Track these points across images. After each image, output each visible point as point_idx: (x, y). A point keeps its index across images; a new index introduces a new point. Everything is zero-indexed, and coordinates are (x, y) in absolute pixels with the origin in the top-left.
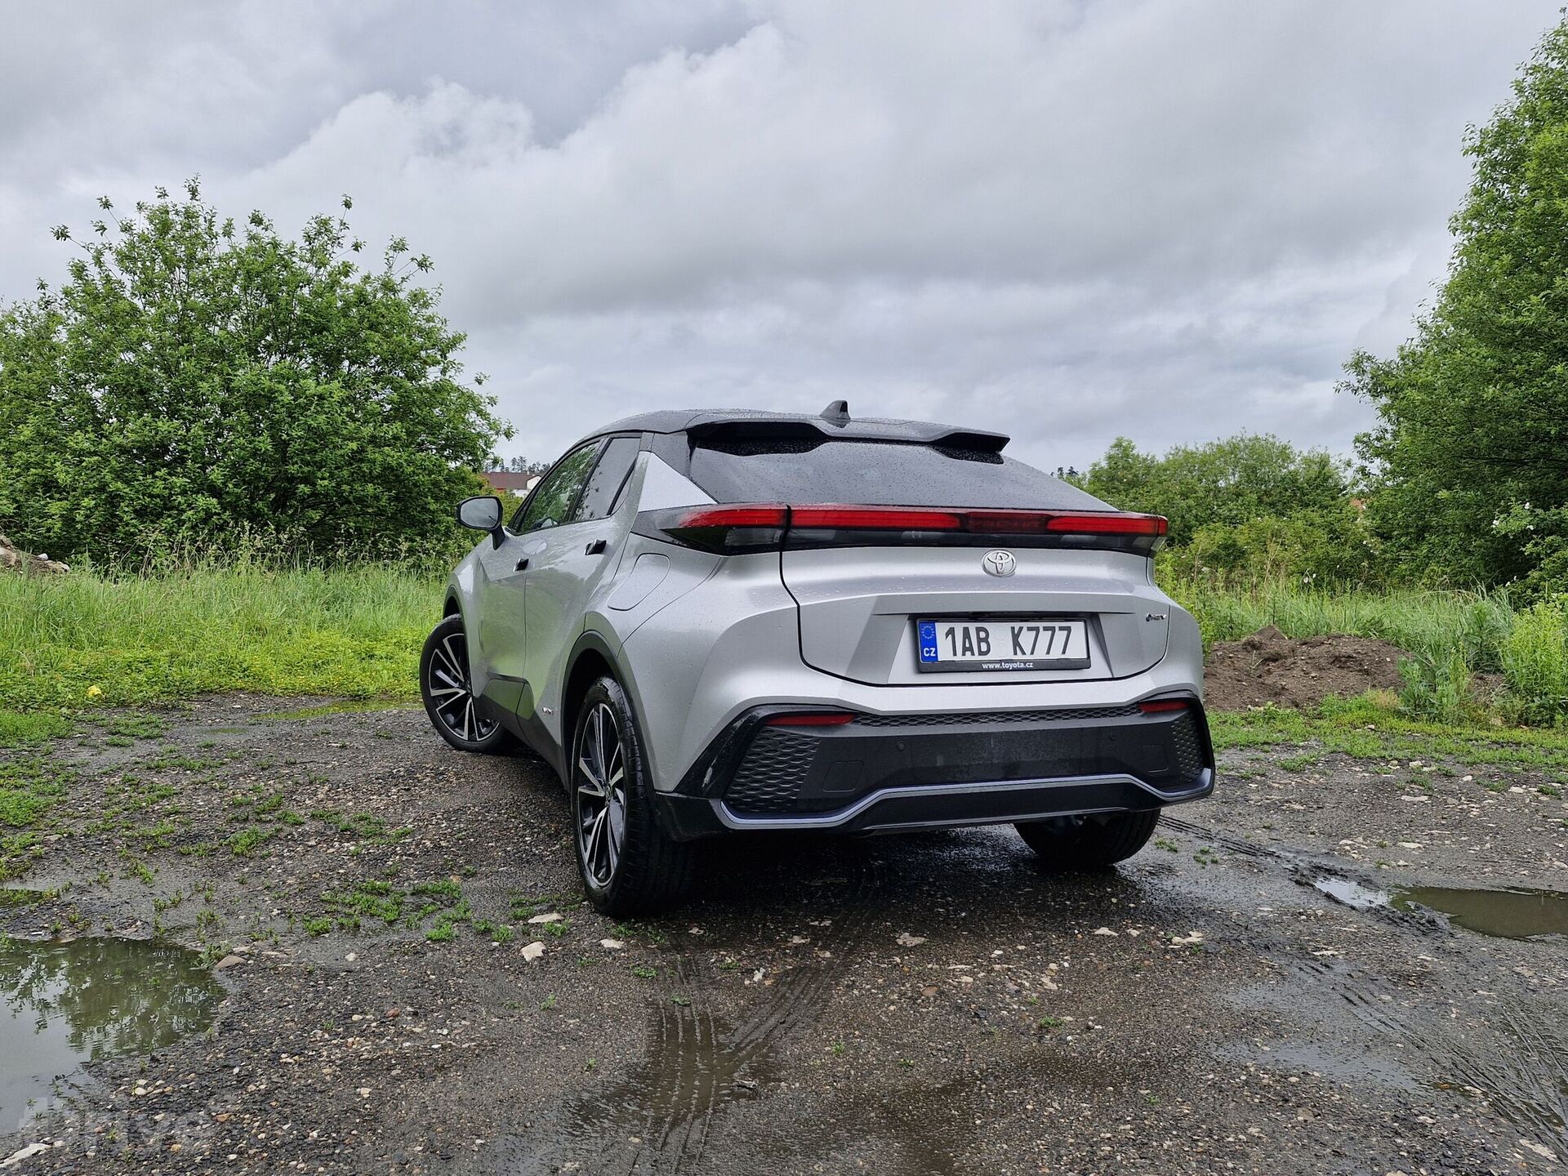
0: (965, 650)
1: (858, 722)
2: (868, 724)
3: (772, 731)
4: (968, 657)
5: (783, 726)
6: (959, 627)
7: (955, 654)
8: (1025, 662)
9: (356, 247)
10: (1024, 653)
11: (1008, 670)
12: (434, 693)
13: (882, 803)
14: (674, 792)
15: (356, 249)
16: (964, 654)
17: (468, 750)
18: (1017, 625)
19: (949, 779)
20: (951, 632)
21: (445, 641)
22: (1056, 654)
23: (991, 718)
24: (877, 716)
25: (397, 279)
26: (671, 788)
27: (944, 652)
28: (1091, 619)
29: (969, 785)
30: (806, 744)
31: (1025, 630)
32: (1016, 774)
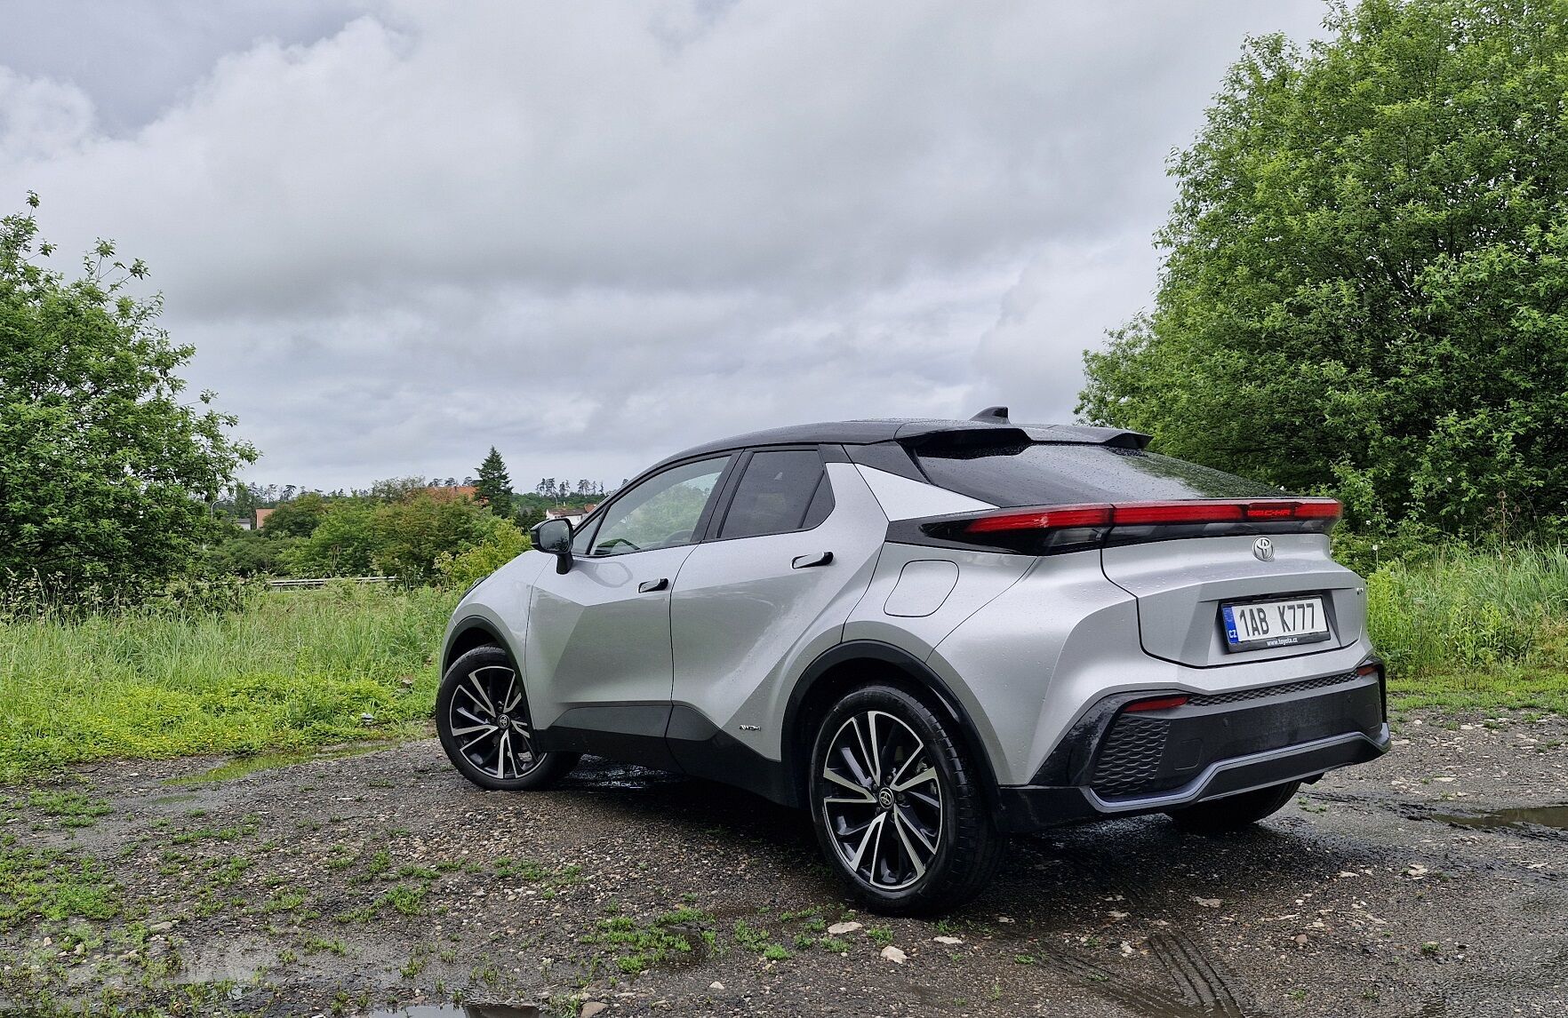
0: (1255, 629)
1: (1191, 703)
2: (1200, 704)
3: (1127, 718)
4: (1257, 637)
5: (1138, 712)
6: (1247, 608)
7: (1248, 635)
8: (1292, 637)
9: (46, 250)
10: (1289, 630)
11: (1282, 646)
12: (456, 732)
13: (1221, 775)
14: (1030, 784)
15: (45, 253)
16: (1254, 634)
17: (505, 789)
18: (1281, 604)
19: (1255, 749)
20: (1243, 614)
21: (472, 676)
22: (1308, 630)
23: (1277, 690)
24: (1205, 696)
25: (103, 287)
26: (1027, 782)
27: (1242, 633)
28: (1325, 595)
29: (1266, 754)
30: (1158, 727)
31: (1286, 608)
32: (1295, 740)
